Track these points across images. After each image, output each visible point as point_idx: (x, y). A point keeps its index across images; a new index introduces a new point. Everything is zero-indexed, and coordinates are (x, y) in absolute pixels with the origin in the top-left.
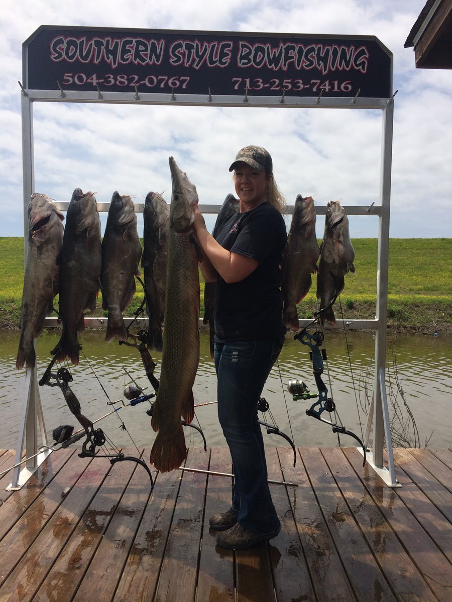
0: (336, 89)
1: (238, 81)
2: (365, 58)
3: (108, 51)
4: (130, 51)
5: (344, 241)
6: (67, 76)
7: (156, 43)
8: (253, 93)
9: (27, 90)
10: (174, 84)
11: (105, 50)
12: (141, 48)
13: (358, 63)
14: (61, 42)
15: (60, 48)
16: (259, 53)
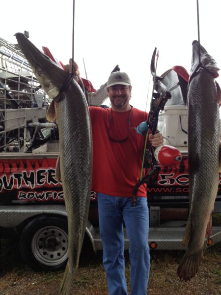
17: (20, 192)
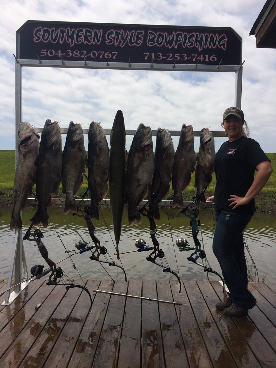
0: (207, 60)
1: (147, 54)
2: (225, 41)
3: (68, 36)
4: (82, 36)
5: (211, 153)
6: (43, 51)
7: (98, 31)
8: (156, 62)
9: (18, 60)
10: (108, 56)
11: (66, 36)
12: (88, 34)
13: (221, 44)
14: (40, 30)
15: (39, 34)
16: (160, 37)
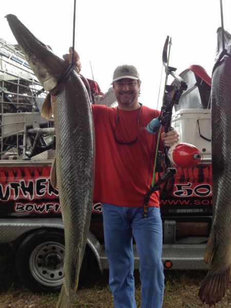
17: (17, 204)
